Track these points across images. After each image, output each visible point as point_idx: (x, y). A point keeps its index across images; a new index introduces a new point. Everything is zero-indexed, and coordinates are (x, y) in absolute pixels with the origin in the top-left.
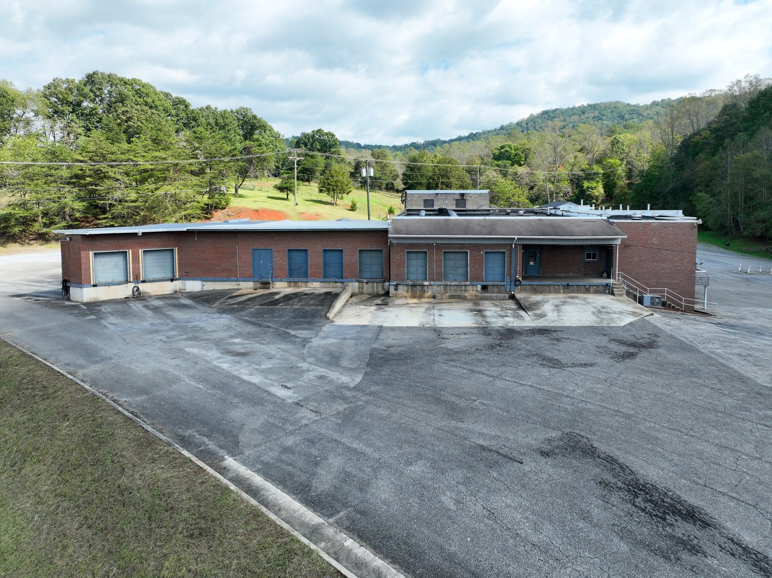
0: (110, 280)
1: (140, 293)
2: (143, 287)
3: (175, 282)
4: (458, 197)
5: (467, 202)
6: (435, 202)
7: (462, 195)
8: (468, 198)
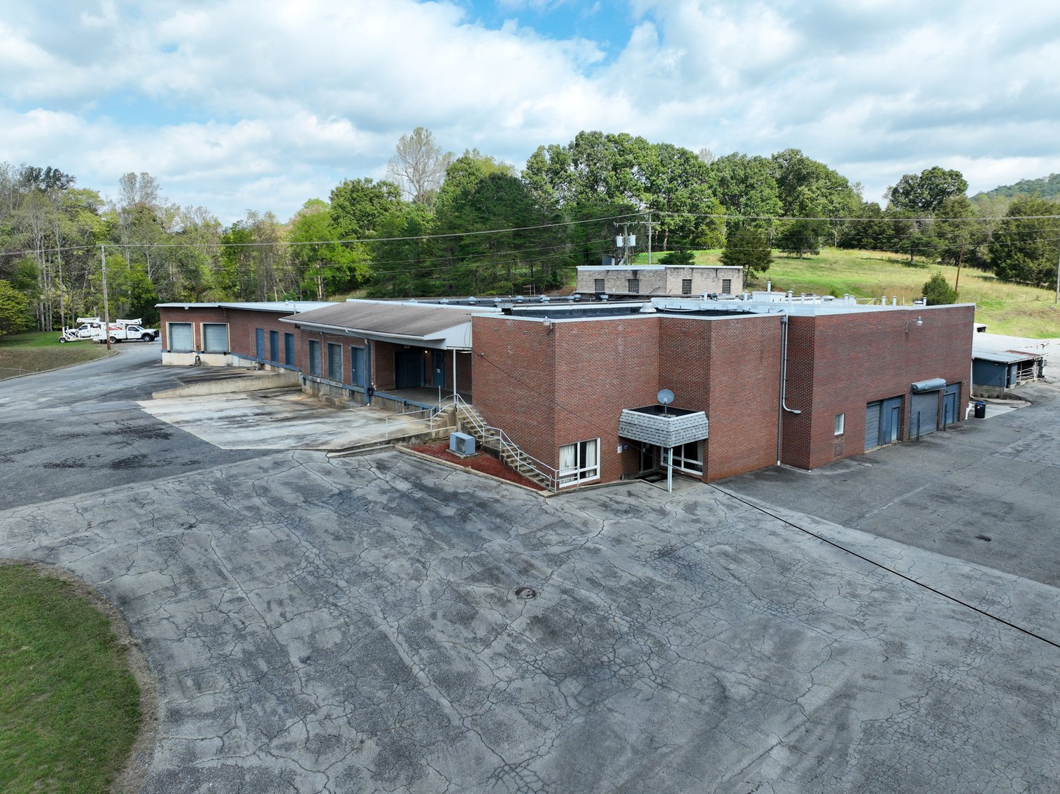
0: (183, 348)
1: (200, 363)
2: (203, 357)
3: (229, 356)
4: (630, 276)
5: (640, 284)
6: (606, 282)
7: (635, 272)
8: (641, 277)
